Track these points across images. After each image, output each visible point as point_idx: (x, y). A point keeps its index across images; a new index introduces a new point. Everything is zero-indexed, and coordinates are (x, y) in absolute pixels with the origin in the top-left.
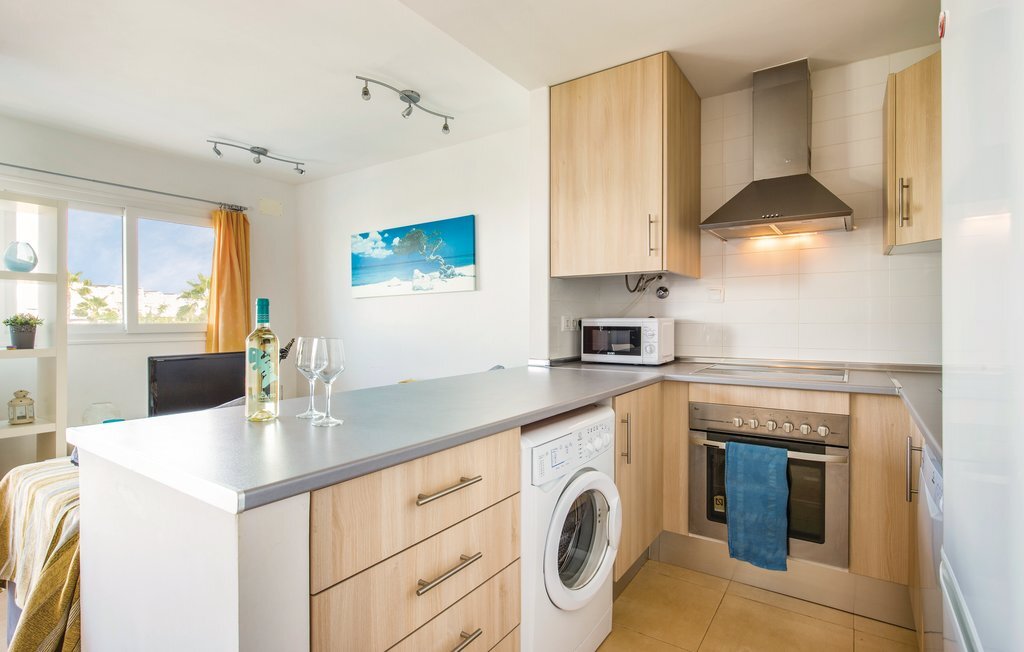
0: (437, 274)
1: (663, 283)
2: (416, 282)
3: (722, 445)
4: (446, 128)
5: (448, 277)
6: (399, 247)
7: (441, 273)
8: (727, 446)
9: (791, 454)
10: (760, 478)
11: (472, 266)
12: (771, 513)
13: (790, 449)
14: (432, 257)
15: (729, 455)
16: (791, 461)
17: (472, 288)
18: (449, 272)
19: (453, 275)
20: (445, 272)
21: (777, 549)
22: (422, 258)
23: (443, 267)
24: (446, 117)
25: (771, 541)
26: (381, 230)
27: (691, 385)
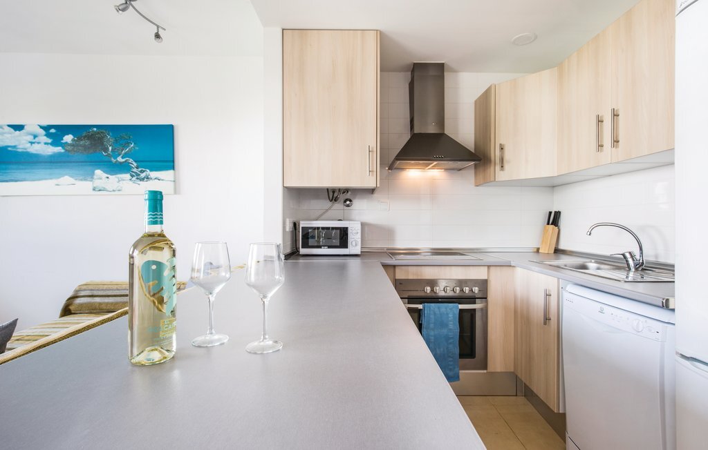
0: (128, 176)
1: (348, 195)
2: (97, 183)
3: (420, 306)
4: (157, 36)
5: (142, 180)
6: (70, 145)
7: (132, 176)
8: (424, 307)
9: (461, 307)
10: (443, 324)
11: (172, 171)
12: (451, 346)
13: (460, 304)
14: (120, 159)
15: (426, 312)
16: (461, 310)
17: (172, 192)
18: (143, 175)
19: (148, 178)
20: (138, 175)
21: (454, 368)
22: (107, 159)
23: (135, 170)
24: (158, 27)
25: (451, 363)
26: (45, 123)
27: (397, 268)
